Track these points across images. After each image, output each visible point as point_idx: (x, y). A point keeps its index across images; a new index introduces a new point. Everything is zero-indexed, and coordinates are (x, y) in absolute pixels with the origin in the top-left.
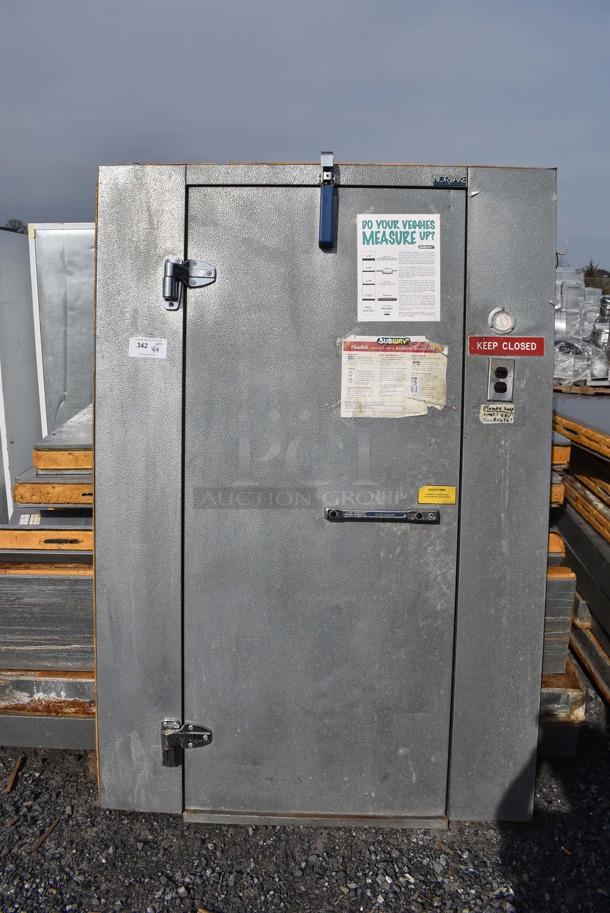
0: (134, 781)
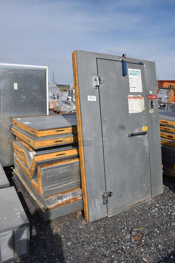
0: (97, 212)
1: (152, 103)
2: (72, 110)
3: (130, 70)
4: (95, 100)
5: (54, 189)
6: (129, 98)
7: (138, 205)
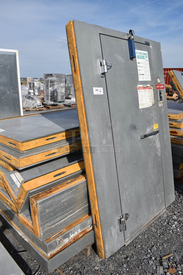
0: (114, 243)
1: (160, 93)
2: (36, 106)
3: (138, 52)
4: (102, 93)
5: (57, 225)
6: (139, 89)
7: (153, 221)
